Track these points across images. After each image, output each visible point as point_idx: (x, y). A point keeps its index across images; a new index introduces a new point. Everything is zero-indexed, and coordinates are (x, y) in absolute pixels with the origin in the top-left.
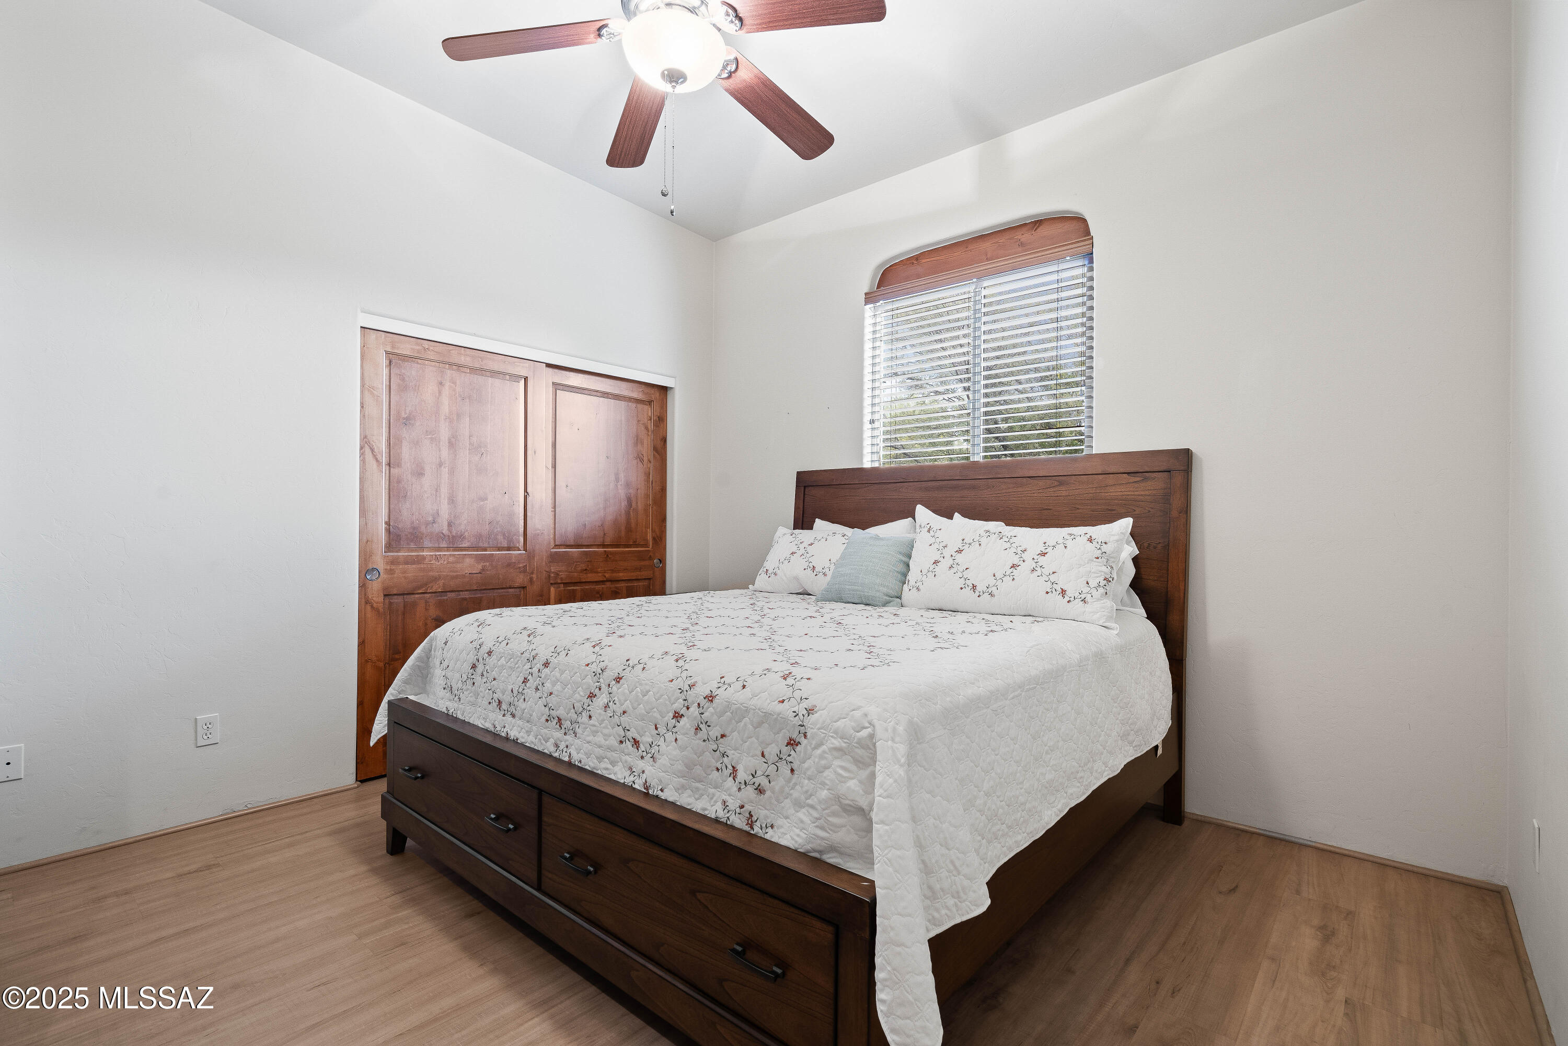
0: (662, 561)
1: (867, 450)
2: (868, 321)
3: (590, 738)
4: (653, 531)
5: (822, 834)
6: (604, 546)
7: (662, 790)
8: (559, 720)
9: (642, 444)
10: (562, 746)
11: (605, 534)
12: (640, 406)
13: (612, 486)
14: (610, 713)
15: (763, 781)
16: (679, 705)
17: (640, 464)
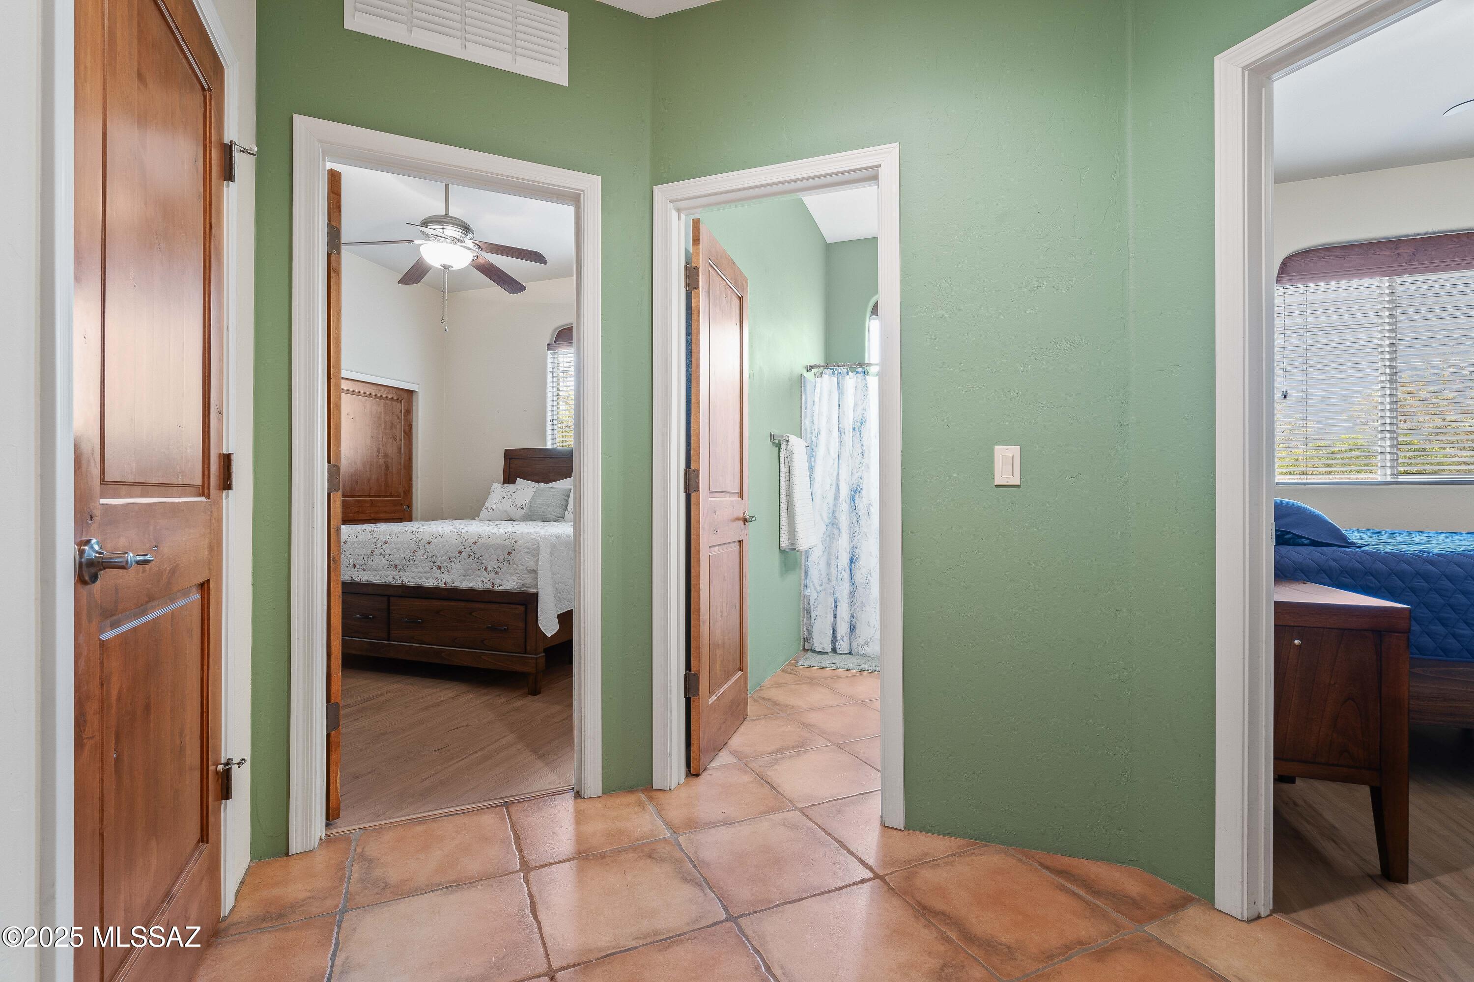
0: (410, 506)
1: (549, 437)
2: (550, 361)
3: (415, 570)
4: (403, 487)
5: (521, 581)
6: (370, 496)
7: (453, 583)
8: (395, 566)
9: (395, 428)
10: (397, 577)
11: (370, 488)
12: (394, 403)
13: (375, 456)
14: (425, 557)
15: (498, 570)
16: (461, 548)
17: (394, 442)
